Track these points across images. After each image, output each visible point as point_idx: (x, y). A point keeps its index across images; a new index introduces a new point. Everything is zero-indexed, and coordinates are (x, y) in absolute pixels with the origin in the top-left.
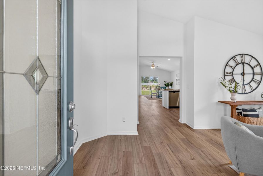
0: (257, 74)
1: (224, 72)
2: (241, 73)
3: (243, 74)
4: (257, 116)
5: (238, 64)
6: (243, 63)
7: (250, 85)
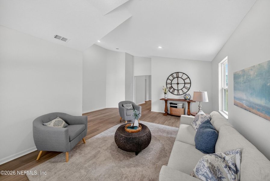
0: (187, 83)
1: (167, 83)
2: (177, 83)
3: (178, 84)
4: (176, 107)
5: (174, 78)
6: (178, 77)
7: (182, 90)
